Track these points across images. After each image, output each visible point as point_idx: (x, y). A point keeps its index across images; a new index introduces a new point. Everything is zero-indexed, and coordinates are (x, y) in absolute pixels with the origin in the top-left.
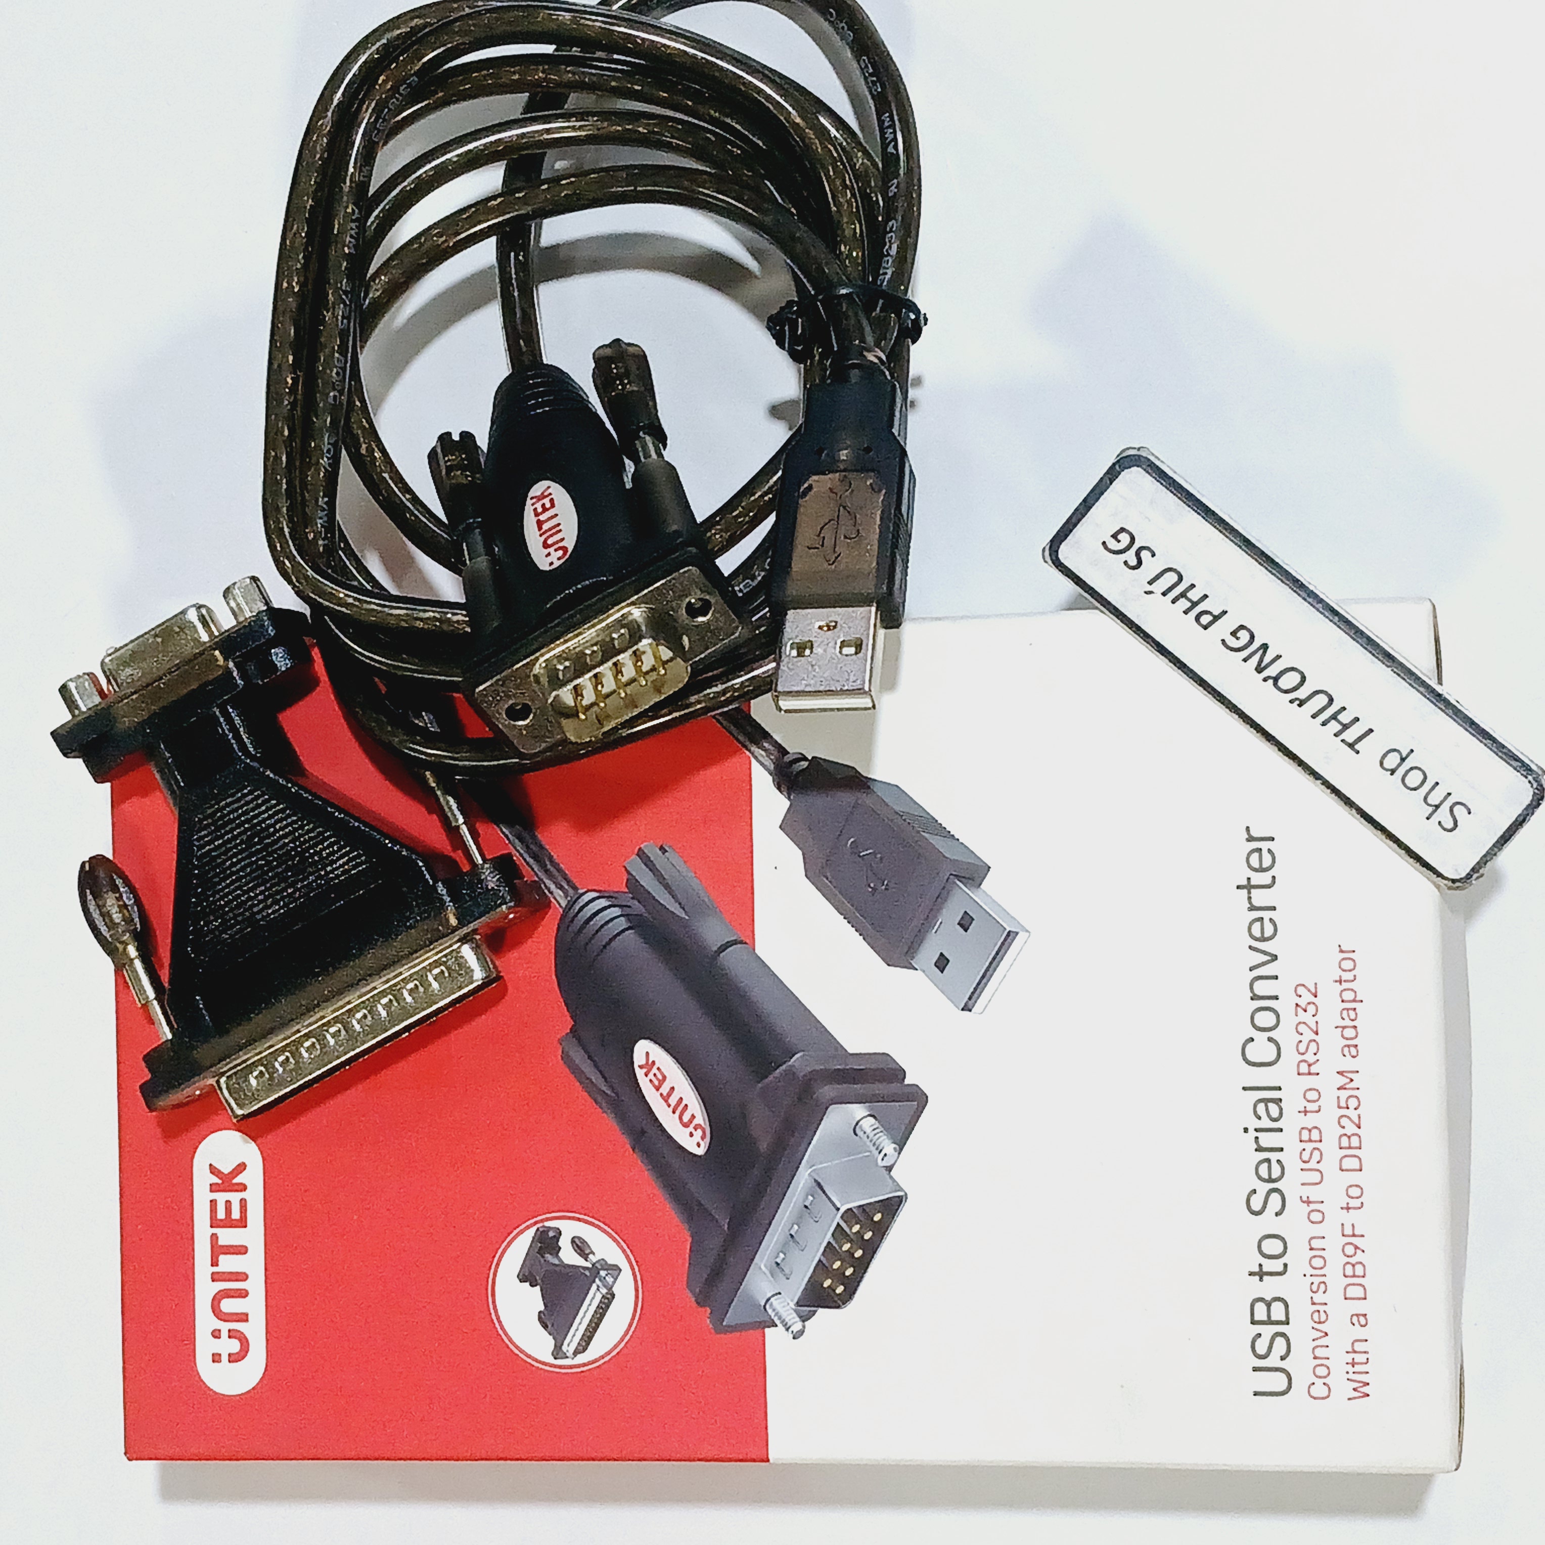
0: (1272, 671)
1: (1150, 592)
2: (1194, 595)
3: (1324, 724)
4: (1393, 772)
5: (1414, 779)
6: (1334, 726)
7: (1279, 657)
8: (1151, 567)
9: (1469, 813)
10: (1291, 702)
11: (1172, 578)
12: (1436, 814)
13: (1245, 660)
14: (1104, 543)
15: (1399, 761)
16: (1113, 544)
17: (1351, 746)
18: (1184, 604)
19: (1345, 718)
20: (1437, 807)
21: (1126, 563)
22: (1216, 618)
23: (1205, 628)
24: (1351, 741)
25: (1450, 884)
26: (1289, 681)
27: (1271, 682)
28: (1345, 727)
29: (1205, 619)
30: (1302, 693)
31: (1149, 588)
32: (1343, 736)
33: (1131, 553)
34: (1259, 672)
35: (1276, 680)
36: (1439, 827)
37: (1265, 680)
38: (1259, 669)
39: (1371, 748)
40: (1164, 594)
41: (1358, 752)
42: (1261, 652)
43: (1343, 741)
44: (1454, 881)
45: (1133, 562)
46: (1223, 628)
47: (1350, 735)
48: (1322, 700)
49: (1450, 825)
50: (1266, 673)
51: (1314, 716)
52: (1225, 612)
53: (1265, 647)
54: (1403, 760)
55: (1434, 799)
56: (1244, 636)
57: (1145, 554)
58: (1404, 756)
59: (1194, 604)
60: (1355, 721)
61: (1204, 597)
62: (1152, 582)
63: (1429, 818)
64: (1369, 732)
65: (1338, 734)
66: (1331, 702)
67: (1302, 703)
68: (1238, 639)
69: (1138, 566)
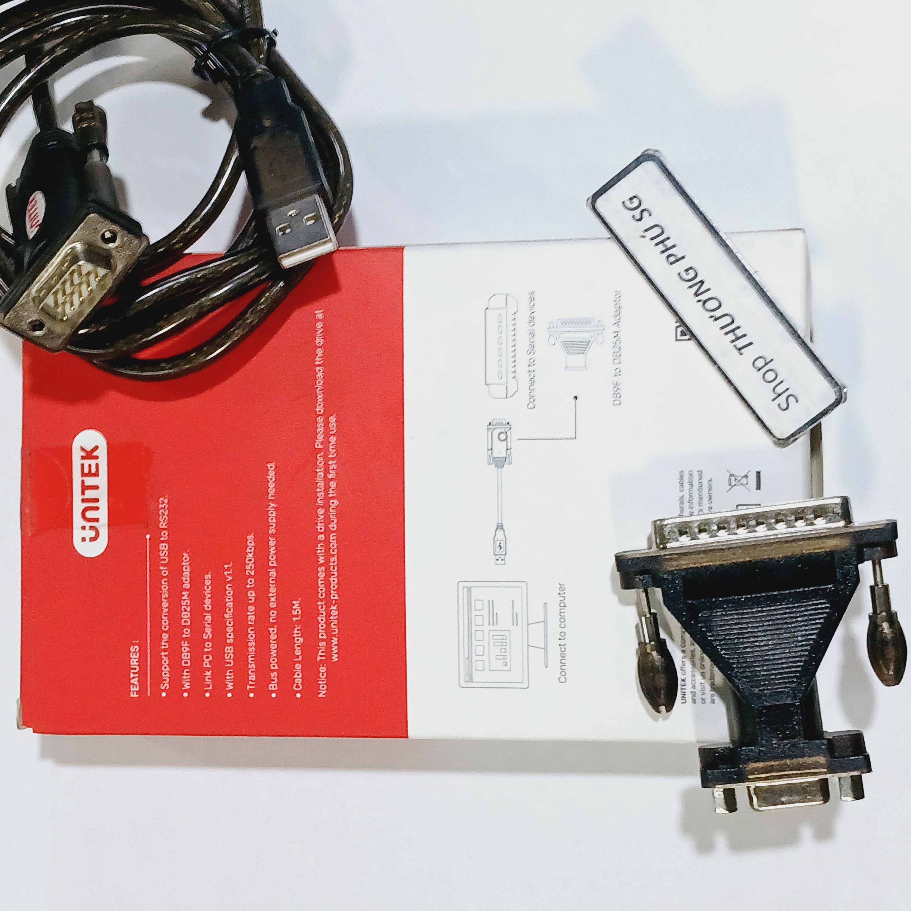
0: (703, 297)
1: (644, 237)
2: (669, 243)
3: (727, 333)
4: (759, 369)
5: (770, 376)
6: (731, 336)
7: (709, 290)
8: (647, 222)
9: (797, 402)
10: (711, 317)
11: (657, 231)
12: (777, 399)
13: (689, 287)
14: (623, 203)
15: (763, 364)
16: (628, 204)
17: (740, 349)
18: (661, 247)
19: (739, 333)
20: (779, 395)
21: (633, 216)
22: (677, 260)
23: (672, 264)
24: (739, 346)
25: (777, 440)
26: (712, 304)
28: (738, 339)
29: (672, 259)
30: (718, 314)
31: (644, 234)
32: (736, 343)
33: (637, 213)
34: (695, 297)
35: (705, 302)
36: (778, 407)
37: (698, 301)
38: (696, 294)
39: (750, 354)
40: (652, 239)
41: (742, 354)
42: (699, 285)
43: (735, 346)
44: (779, 439)
45: (637, 217)
46: (681, 266)
47: (740, 343)
48: (727, 320)
49: (785, 406)
50: (700, 298)
51: (722, 328)
52: (683, 257)
53: (702, 282)
54: (767, 364)
55: (779, 390)
56: (692, 274)
57: (645, 214)
58: (767, 362)
59: (667, 249)
60: (745, 335)
61: (674, 246)
62: (646, 231)
63: (773, 400)
64: (751, 344)
65: (733, 341)
66: (733, 322)
67: (717, 319)
68: (688, 274)
69: (639, 220)
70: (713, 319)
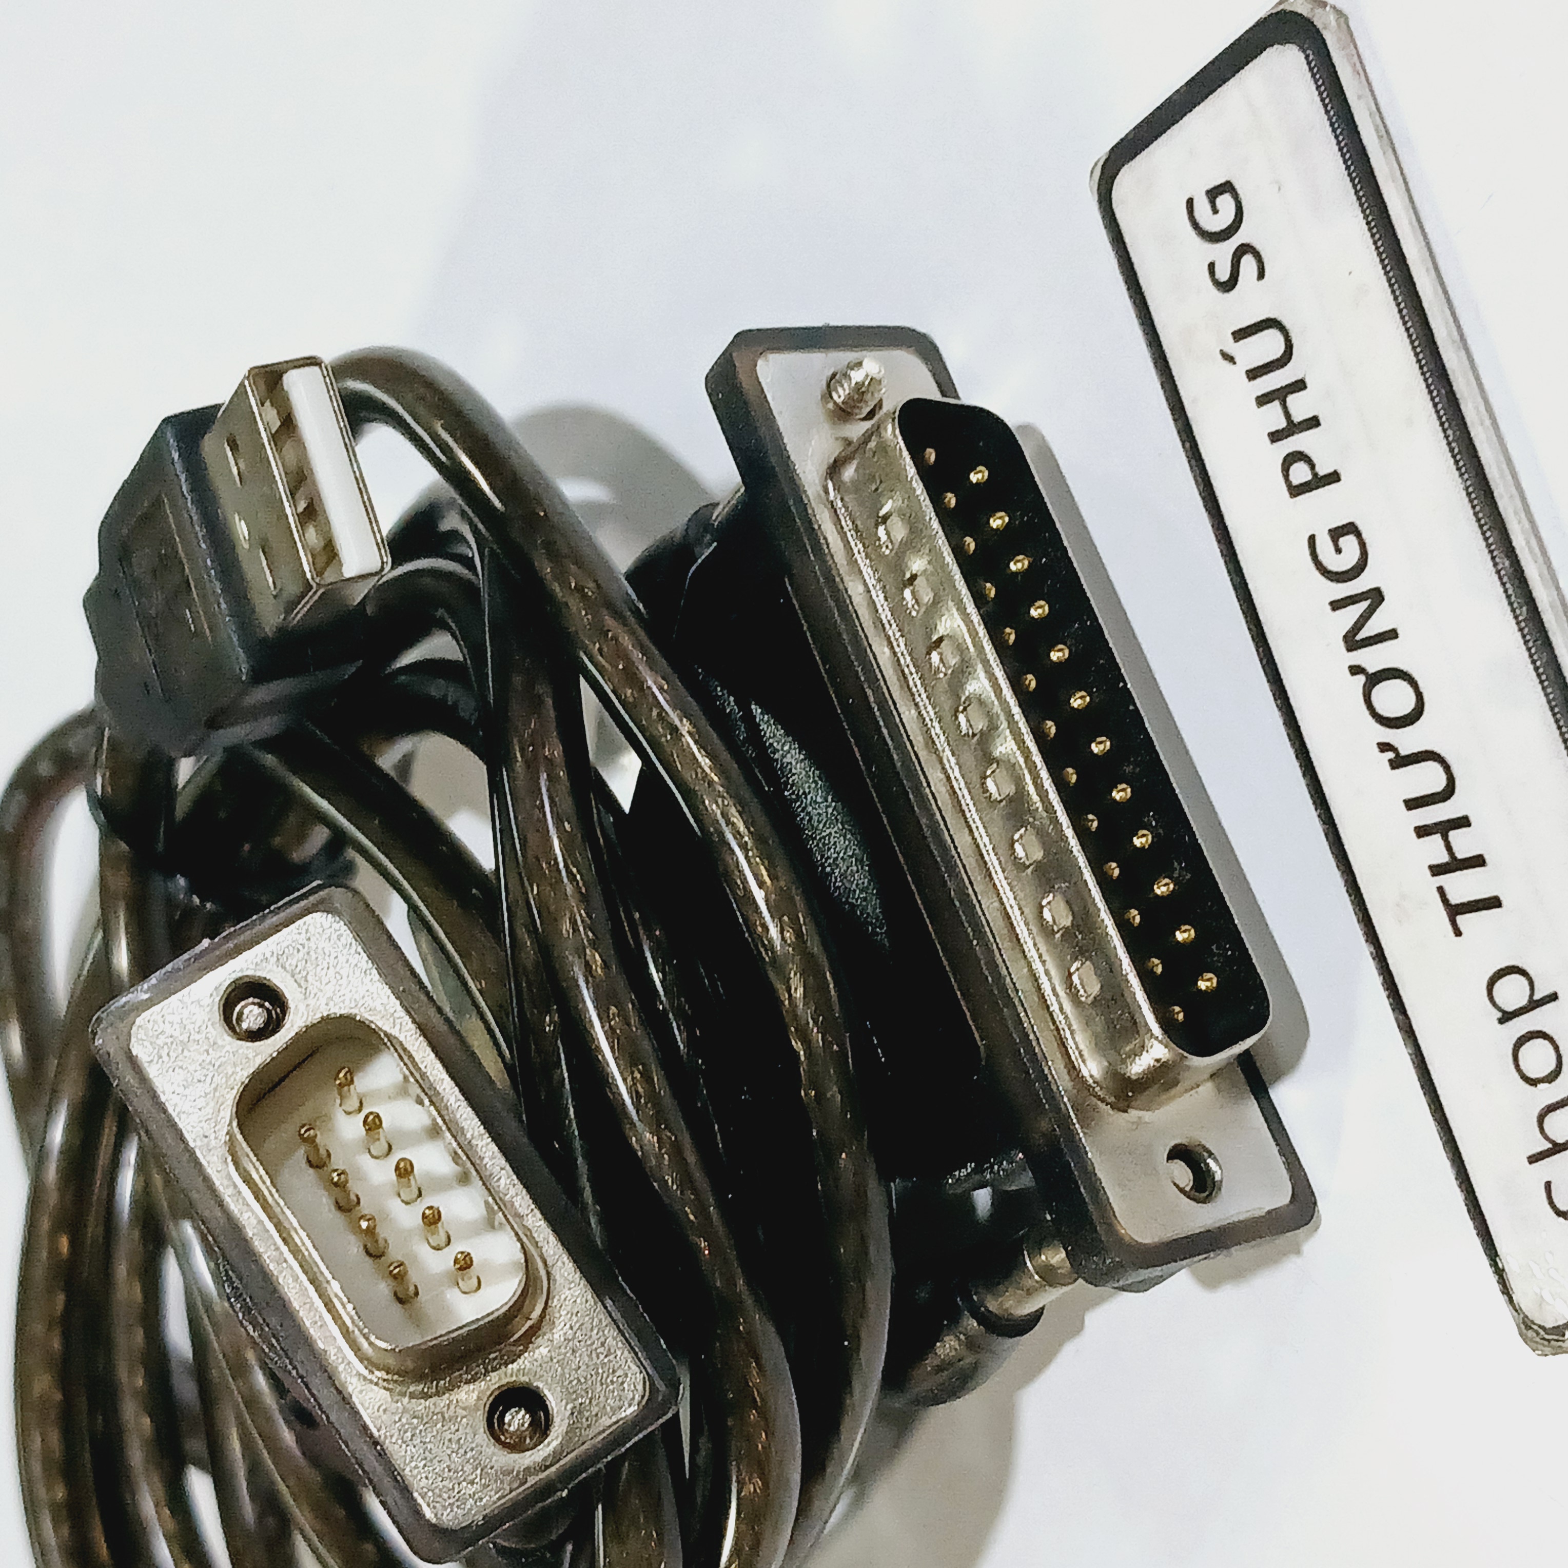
0: (1374, 659)
1: (1231, 358)
2: (1300, 407)
3: (1421, 832)
4: (1506, 1017)
5: (1538, 1061)
6: (1437, 849)
7: (1392, 634)
8: (1249, 299)
10: (1384, 747)
12: (1548, 1162)
13: (1337, 605)
14: (1191, 202)
15: (1523, 1002)
16: (1203, 212)
17: (1455, 911)
18: (1274, 417)
19: (1462, 843)
20: (1556, 1150)
21: (1212, 267)
22: (1317, 481)
23: (1296, 491)
24: (1455, 898)
26: (1392, 698)
27: (1362, 679)
28: (1455, 865)
29: (1301, 473)
30: (1407, 740)
31: (1231, 349)
32: (1447, 881)
33: (1223, 252)
34: (1350, 649)
35: (1374, 679)
36: (1543, 1191)
37: (1356, 670)
38: (1353, 641)
39: (1485, 941)
40: (1254, 374)
41: (1458, 933)
42: (1364, 605)
43: (1441, 890)
45: (1223, 274)
46: (1322, 510)
47: (1461, 886)
50: (1361, 656)
51: (1413, 804)
52: (1334, 477)
53: (1376, 597)
54: (1533, 1005)
56: (1351, 551)
57: (1248, 264)
58: (1537, 997)
59: (1292, 428)
60: (1478, 861)
61: (1313, 422)
62: (1241, 334)
63: (1534, 1159)
64: (1494, 903)
65: (1437, 870)
66: (1448, 792)
67: (1400, 762)
68: (1338, 551)
69: (1229, 285)
70: (1391, 755)
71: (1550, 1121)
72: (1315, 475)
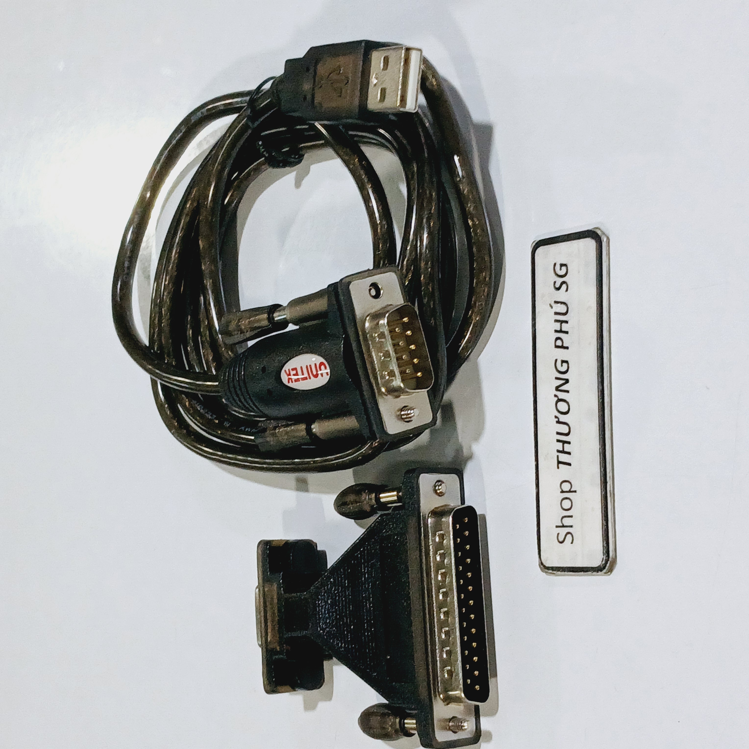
0: (561, 395)
1: (552, 306)
2: (565, 327)
3: (558, 441)
4: (562, 492)
5: (566, 505)
6: (560, 446)
7: (568, 392)
8: (561, 295)
9: (572, 543)
10: (556, 417)
12: (560, 529)
13: (557, 378)
14: (555, 263)
15: (568, 490)
16: (557, 268)
17: (559, 462)
18: (557, 326)
19: (567, 448)
20: (563, 526)
21: (555, 282)
22: (562, 347)
23: (557, 347)
24: (560, 460)
25: (540, 564)
26: (563, 407)
27: (556, 399)
28: (563, 452)
29: (559, 343)
30: (563, 418)
31: (553, 304)
32: (561, 455)
33: (560, 280)
34: (556, 390)
35: (559, 400)
36: (556, 535)
37: (556, 396)
39: (564, 472)
40: (556, 313)
41: (558, 468)
42: (563, 382)
43: (558, 456)
44: (542, 564)
45: (557, 285)
46: (561, 354)
47: (563, 458)
48: (564, 429)
49: (561, 539)
50: (558, 393)
51: (558, 433)
52: (567, 348)
53: (567, 381)
54: (570, 491)
55: (567, 522)
56: (565, 367)
57: (564, 287)
58: (571, 490)
59: (561, 331)
60: (569, 453)
61: (567, 332)
62: (556, 302)
63: (557, 527)
64: (569, 464)
65: (558, 451)
66: (567, 434)
67: (558, 422)
68: (562, 366)
69: (558, 289)
70: (557, 420)
71: (565, 519)
72: (562, 345)
